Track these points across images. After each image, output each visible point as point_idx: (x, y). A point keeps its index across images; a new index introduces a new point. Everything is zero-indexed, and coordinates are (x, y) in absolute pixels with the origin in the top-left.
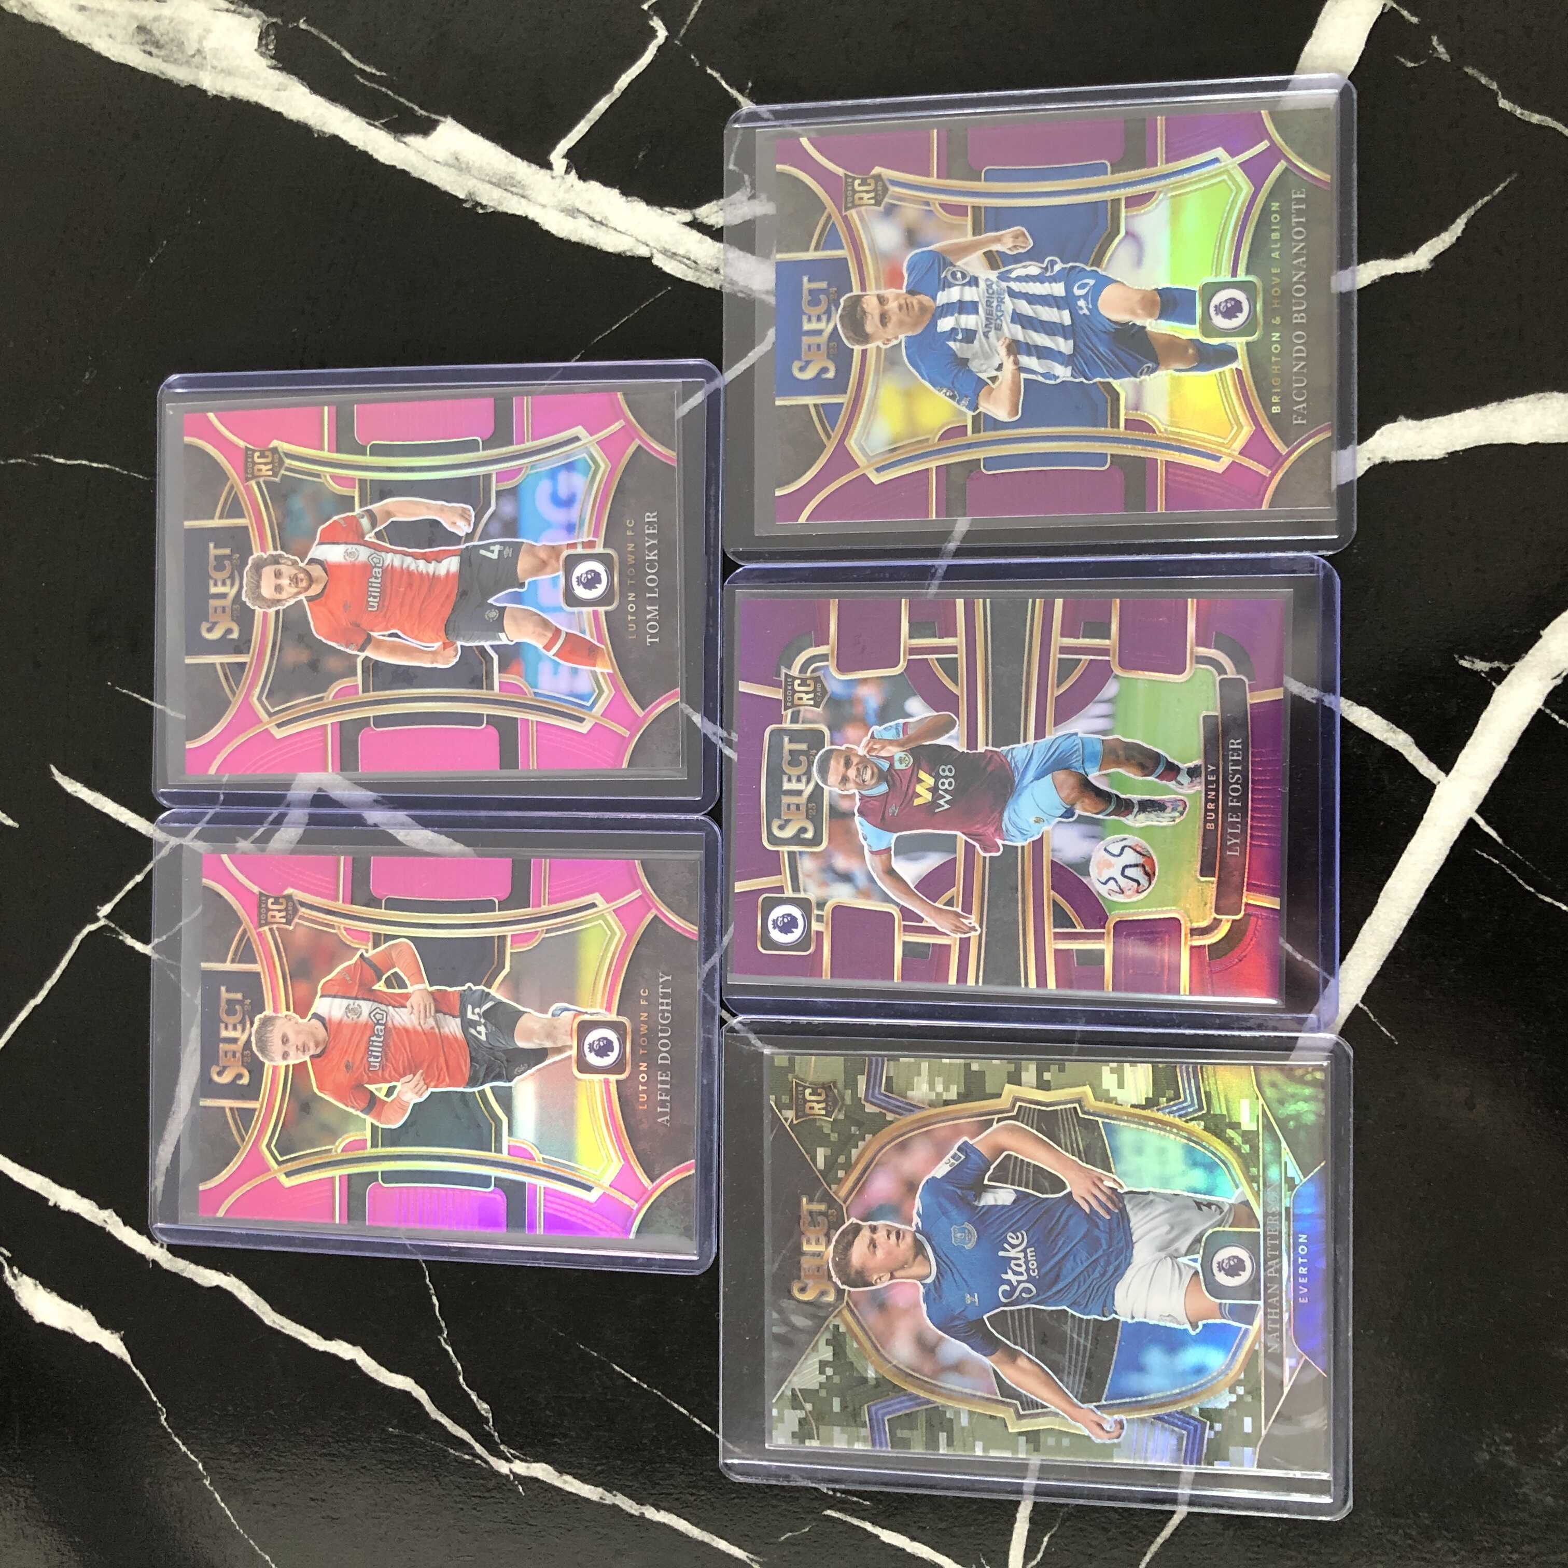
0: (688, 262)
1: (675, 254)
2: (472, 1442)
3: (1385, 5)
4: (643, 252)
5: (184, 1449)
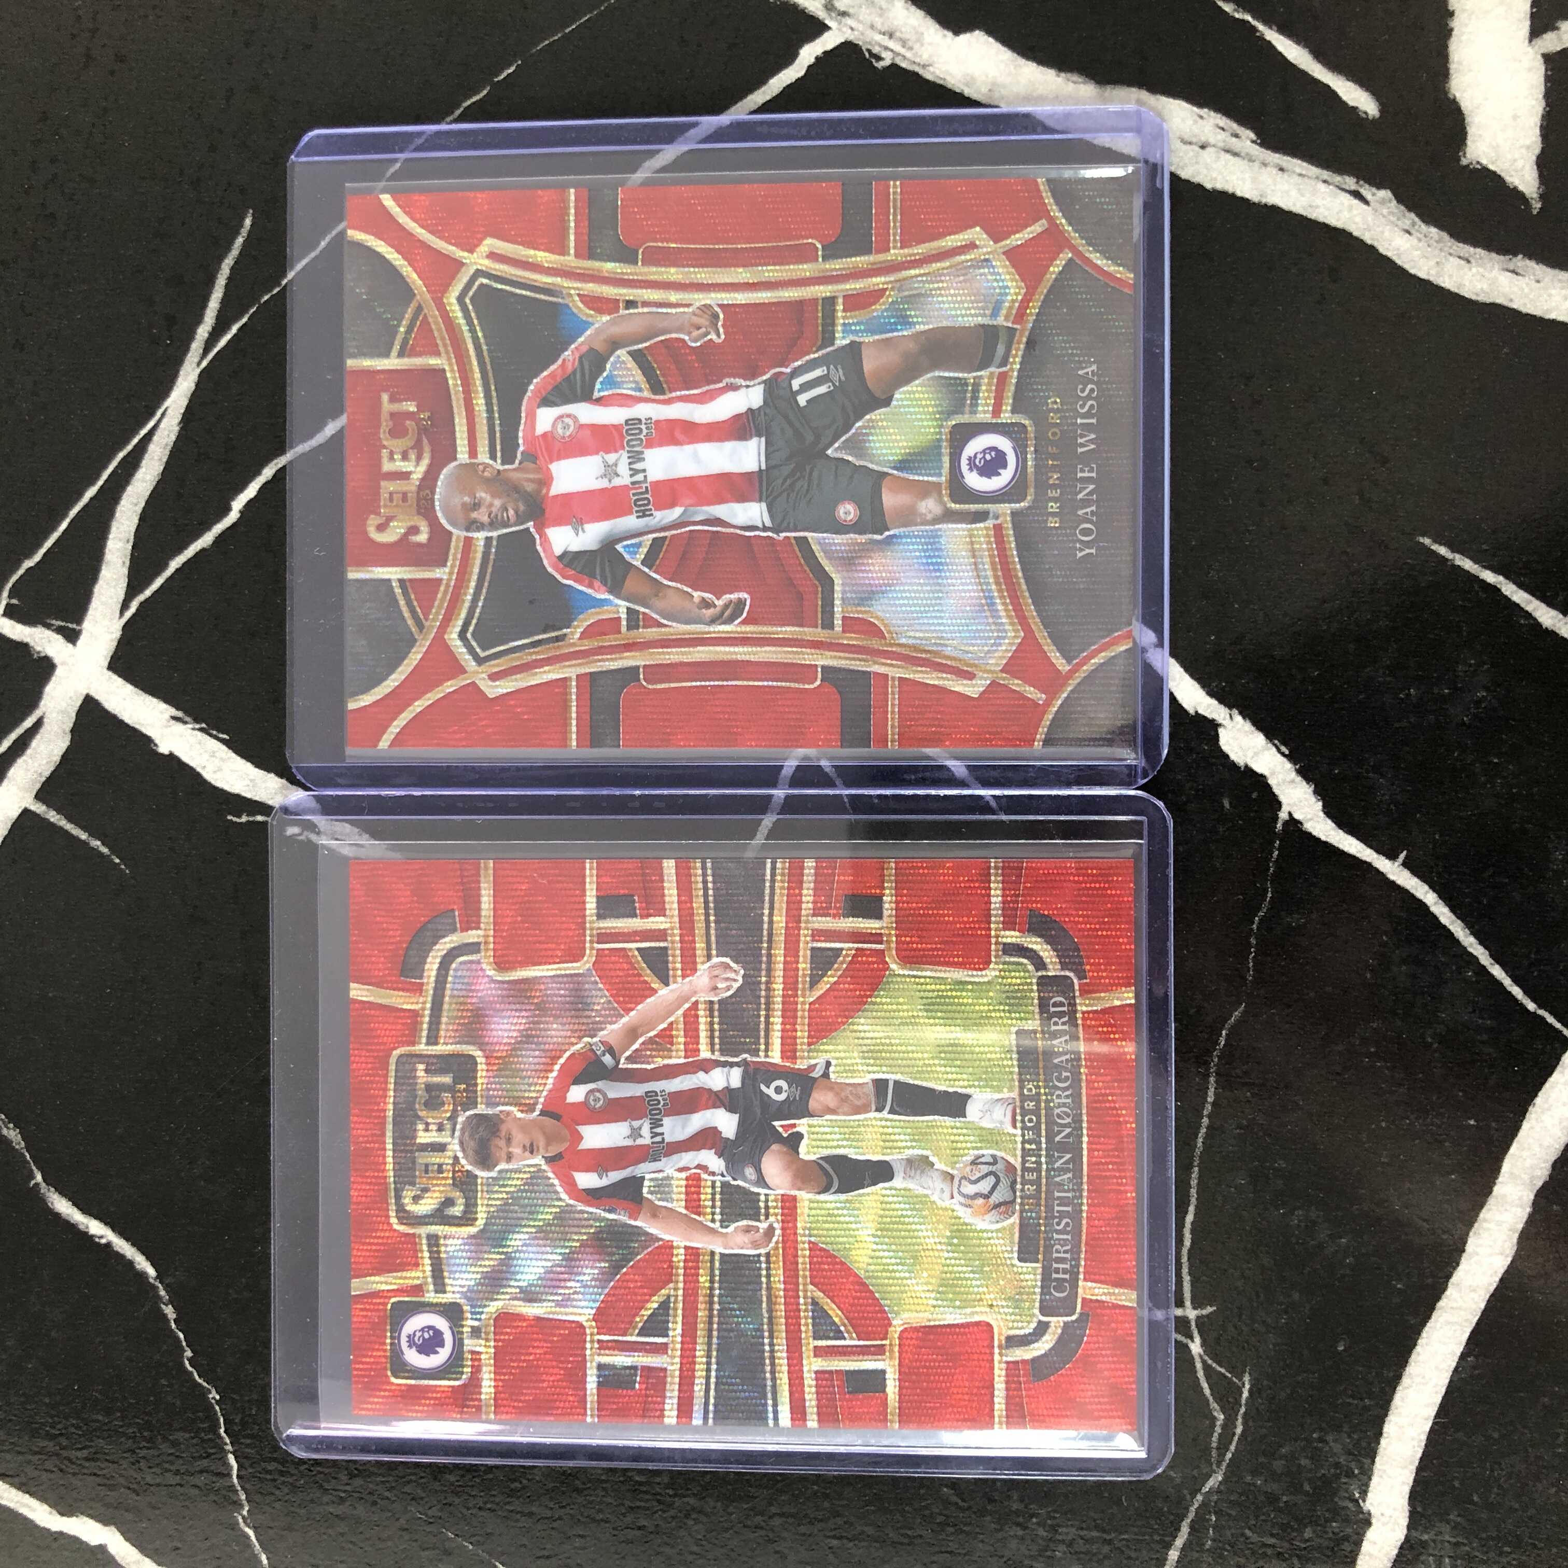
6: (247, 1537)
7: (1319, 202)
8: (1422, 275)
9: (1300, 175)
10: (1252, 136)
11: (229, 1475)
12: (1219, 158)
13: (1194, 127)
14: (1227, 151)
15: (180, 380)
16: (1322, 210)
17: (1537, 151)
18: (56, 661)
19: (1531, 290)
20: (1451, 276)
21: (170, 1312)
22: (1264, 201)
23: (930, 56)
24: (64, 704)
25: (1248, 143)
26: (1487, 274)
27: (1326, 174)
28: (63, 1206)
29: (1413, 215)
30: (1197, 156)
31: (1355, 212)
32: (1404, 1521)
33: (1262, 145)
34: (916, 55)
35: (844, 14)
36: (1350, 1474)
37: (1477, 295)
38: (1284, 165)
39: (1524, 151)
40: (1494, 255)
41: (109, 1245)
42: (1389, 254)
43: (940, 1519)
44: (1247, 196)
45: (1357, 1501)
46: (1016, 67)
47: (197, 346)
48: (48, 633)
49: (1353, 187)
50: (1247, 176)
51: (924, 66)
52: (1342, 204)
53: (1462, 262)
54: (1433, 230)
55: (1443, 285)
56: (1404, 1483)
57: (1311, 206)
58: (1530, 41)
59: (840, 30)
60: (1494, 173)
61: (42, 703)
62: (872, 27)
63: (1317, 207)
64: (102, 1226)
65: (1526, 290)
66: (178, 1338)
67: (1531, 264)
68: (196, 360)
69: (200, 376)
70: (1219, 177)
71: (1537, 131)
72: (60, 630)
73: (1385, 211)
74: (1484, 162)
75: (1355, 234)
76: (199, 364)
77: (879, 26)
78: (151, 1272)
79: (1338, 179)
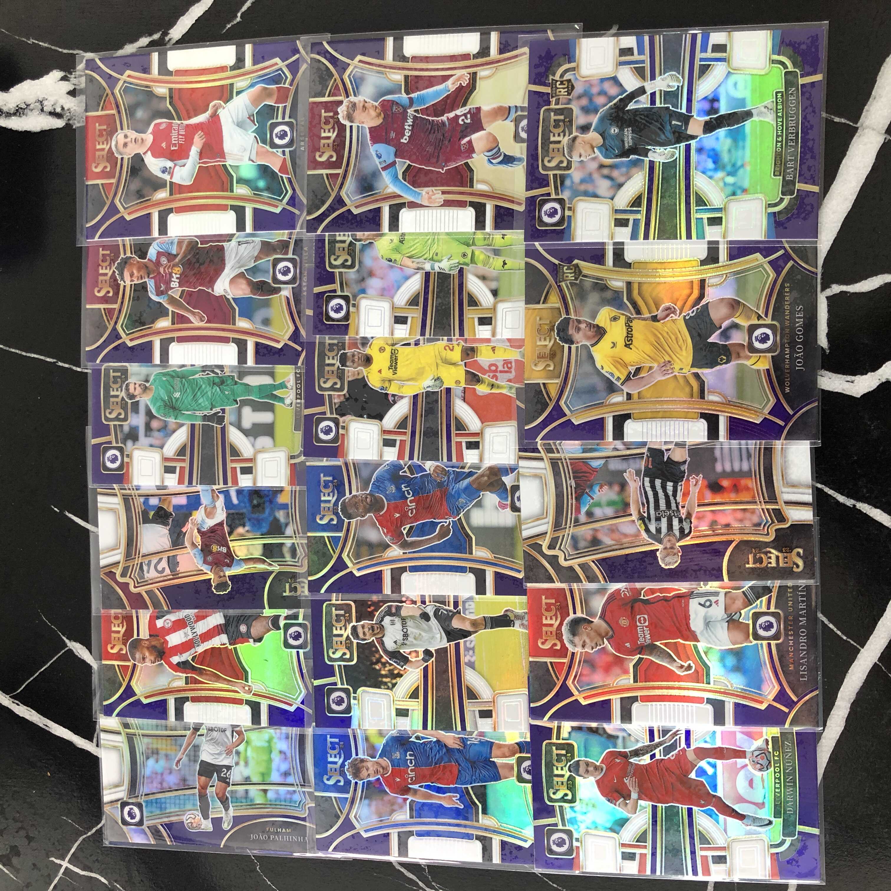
2: (418, 881)
3: (885, 139)
5: (269, 883)
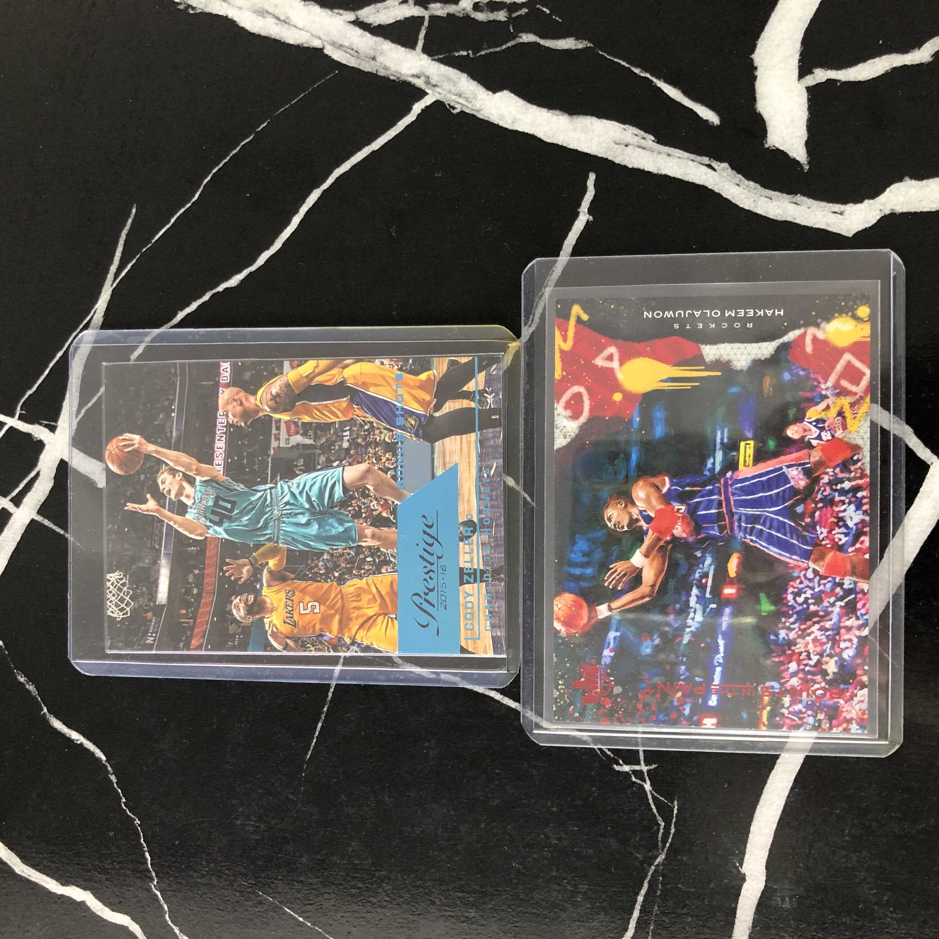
0: (351, 52)
1: (341, 46)
4: (317, 44)
6: (156, 895)
7: (689, 171)
8: (747, 208)
9: (679, 157)
10: (653, 138)
11: (147, 864)
12: (635, 151)
13: (621, 135)
14: (640, 147)
15: (102, 294)
16: (691, 176)
17: (805, 138)
18: (45, 442)
19: (805, 213)
20: (762, 207)
21: (113, 778)
22: (660, 173)
23: (481, 106)
24: (50, 464)
25: (651, 142)
26: (781, 206)
27: (693, 156)
28: (57, 724)
29: (740, 176)
30: (623, 150)
31: (709, 176)
32: (764, 878)
33: (658, 143)
34: (473, 105)
35: (435, 86)
36: (734, 854)
37: (776, 216)
38: (670, 153)
39: (798, 139)
40: (785, 195)
41: (81, 744)
42: (728, 197)
43: (515, 881)
44: (651, 170)
45: (737, 867)
46: (526, 109)
47: (110, 276)
48: (41, 428)
49: (708, 162)
50: (650, 160)
51: (478, 111)
52: (702, 172)
53: (768, 200)
54: (752, 183)
55: (758, 212)
56: (762, 858)
57: (685, 174)
58: (799, 80)
59: (433, 95)
60: (783, 151)
61: (39, 464)
62: (450, 92)
63: (688, 174)
64: (78, 734)
65: (803, 213)
66: (118, 792)
67: (805, 199)
68: (111, 283)
69: (112, 291)
70: (635, 162)
71: (805, 128)
72: (46, 426)
73: (725, 174)
74: (777, 146)
75: (709, 187)
76: (112, 285)
77: (453, 91)
78: (104, 758)
79: (699, 158)
